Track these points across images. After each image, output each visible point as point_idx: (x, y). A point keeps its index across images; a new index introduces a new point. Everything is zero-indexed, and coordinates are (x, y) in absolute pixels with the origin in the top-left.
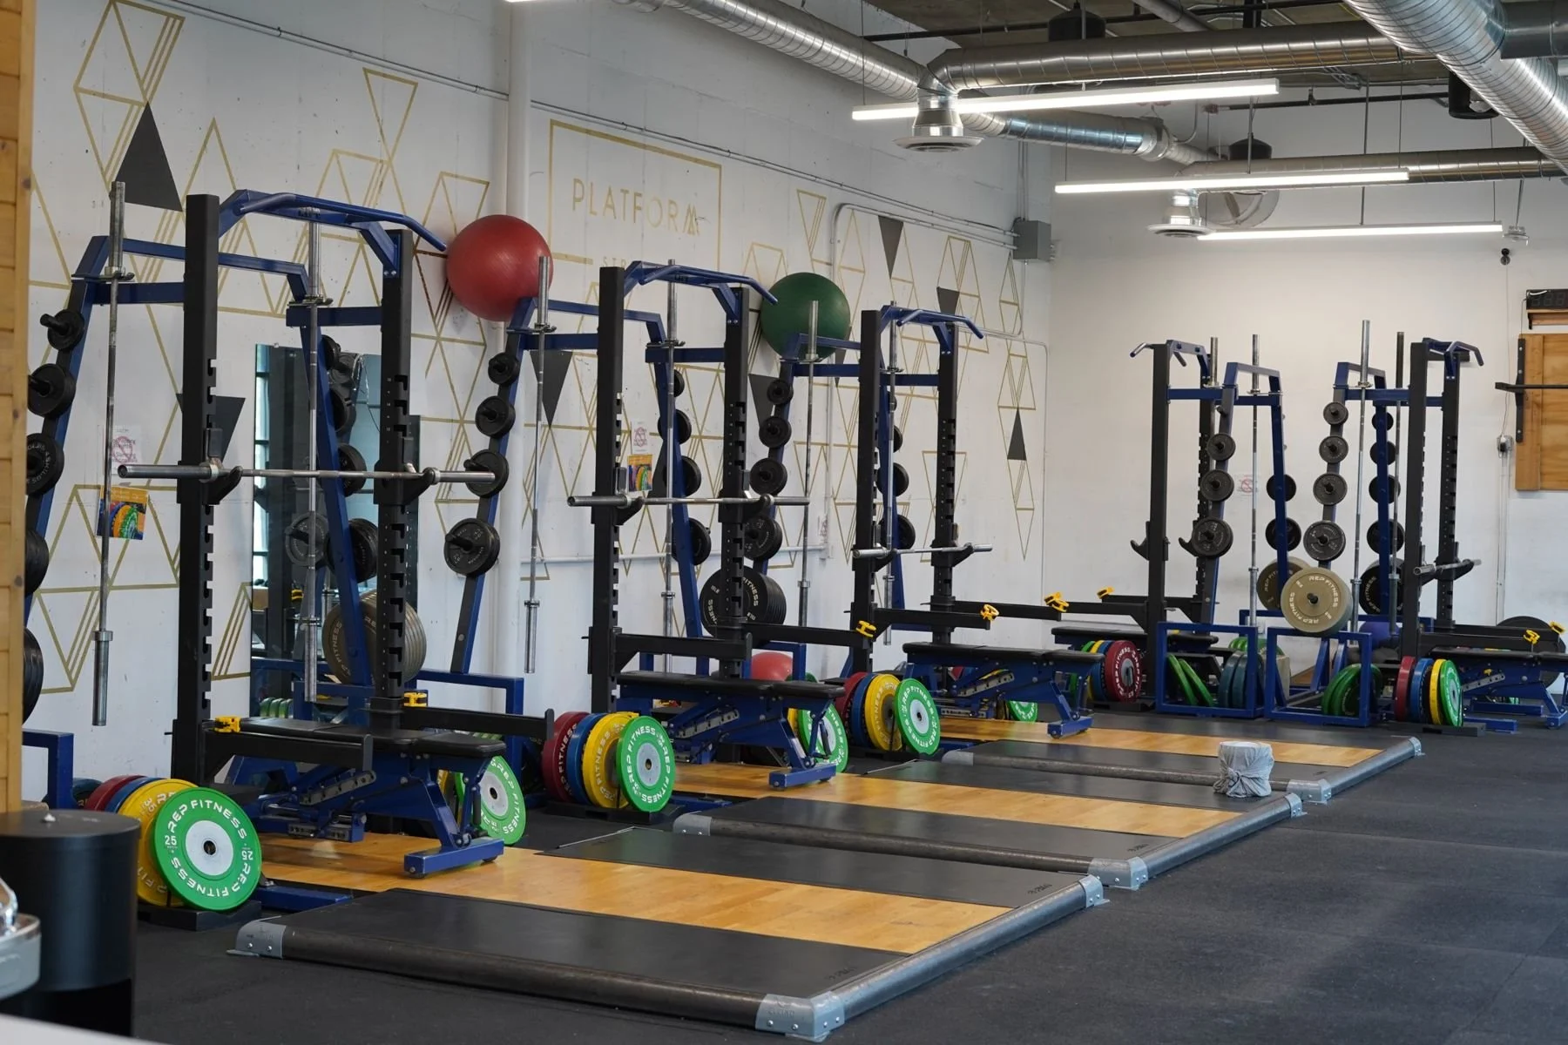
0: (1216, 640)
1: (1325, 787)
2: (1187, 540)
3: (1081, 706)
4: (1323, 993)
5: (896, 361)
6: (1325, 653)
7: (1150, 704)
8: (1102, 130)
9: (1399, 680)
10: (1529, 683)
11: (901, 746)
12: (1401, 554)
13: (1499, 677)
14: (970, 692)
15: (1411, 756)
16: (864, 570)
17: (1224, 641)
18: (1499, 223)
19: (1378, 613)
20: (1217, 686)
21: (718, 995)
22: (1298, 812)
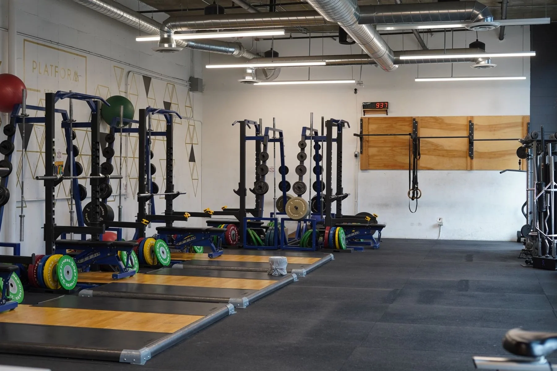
0: (263, 223)
1: (304, 271)
2: (252, 189)
3: (219, 247)
4: (312, 338)
5: (151, 127)
6: (299, 227)
7: (241, 246)
8: (220, 46)
9: (325, 235)
10: (367, 234)
11: (157, 263)
12: (324, 192)
13: (357, 233)
14: (180, 243)
15: (331, 260)
16: (142, 201)
17: (266, 223)
18: (354, 80)
19: (316, 212)
20: (264, 239)
21: (106, 351)
22: (296, 280)
